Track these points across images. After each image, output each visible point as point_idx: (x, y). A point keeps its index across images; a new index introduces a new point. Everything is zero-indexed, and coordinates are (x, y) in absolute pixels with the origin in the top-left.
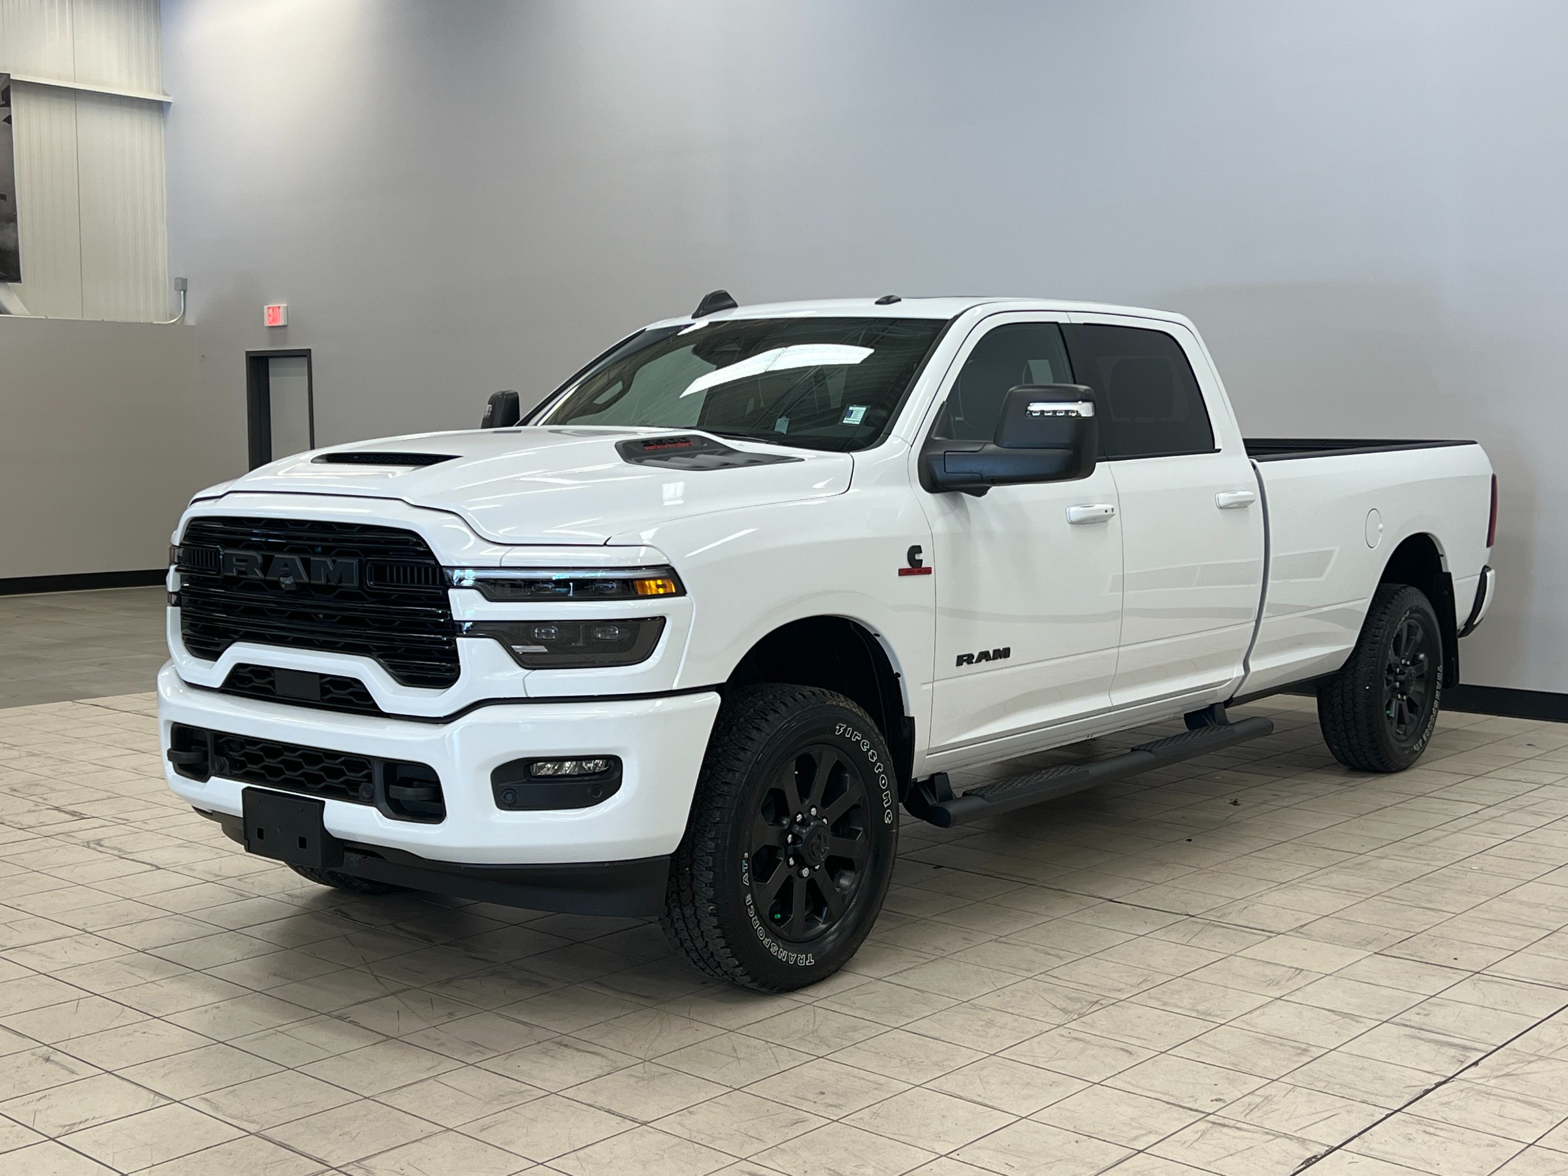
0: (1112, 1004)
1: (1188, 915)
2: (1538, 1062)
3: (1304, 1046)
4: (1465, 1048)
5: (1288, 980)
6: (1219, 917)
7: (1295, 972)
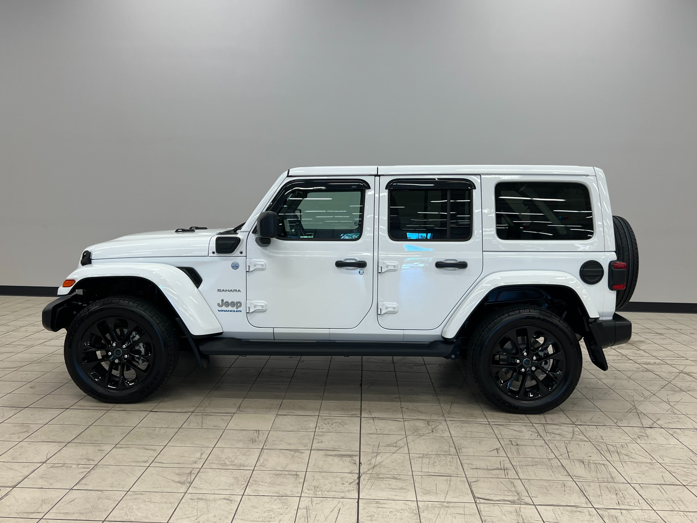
0: (199, 472)
1: (190, 412)
2: (378, 456)
3: (295, 473)
4: (350, 456)
5: (258, 437)
6: (204, 410)
7: (256, 432)
